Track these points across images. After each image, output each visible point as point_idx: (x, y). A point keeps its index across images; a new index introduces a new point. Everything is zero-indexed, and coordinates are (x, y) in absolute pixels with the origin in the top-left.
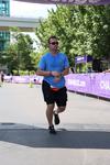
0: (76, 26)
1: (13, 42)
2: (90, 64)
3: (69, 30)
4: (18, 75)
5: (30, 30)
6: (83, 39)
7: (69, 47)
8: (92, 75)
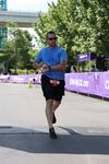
0: (79, 21)
1: (10, 38)
2: (94, 63)
3: (71, 25)
4: (15, 74)
5: (29, 25)
6: (86, 35)
7: (71, 44)
8: (96, 74)
